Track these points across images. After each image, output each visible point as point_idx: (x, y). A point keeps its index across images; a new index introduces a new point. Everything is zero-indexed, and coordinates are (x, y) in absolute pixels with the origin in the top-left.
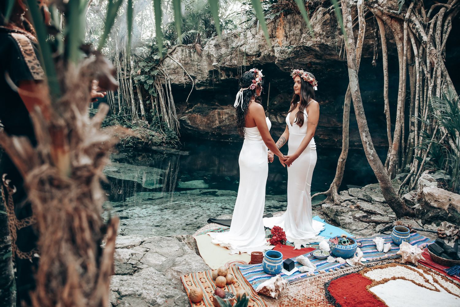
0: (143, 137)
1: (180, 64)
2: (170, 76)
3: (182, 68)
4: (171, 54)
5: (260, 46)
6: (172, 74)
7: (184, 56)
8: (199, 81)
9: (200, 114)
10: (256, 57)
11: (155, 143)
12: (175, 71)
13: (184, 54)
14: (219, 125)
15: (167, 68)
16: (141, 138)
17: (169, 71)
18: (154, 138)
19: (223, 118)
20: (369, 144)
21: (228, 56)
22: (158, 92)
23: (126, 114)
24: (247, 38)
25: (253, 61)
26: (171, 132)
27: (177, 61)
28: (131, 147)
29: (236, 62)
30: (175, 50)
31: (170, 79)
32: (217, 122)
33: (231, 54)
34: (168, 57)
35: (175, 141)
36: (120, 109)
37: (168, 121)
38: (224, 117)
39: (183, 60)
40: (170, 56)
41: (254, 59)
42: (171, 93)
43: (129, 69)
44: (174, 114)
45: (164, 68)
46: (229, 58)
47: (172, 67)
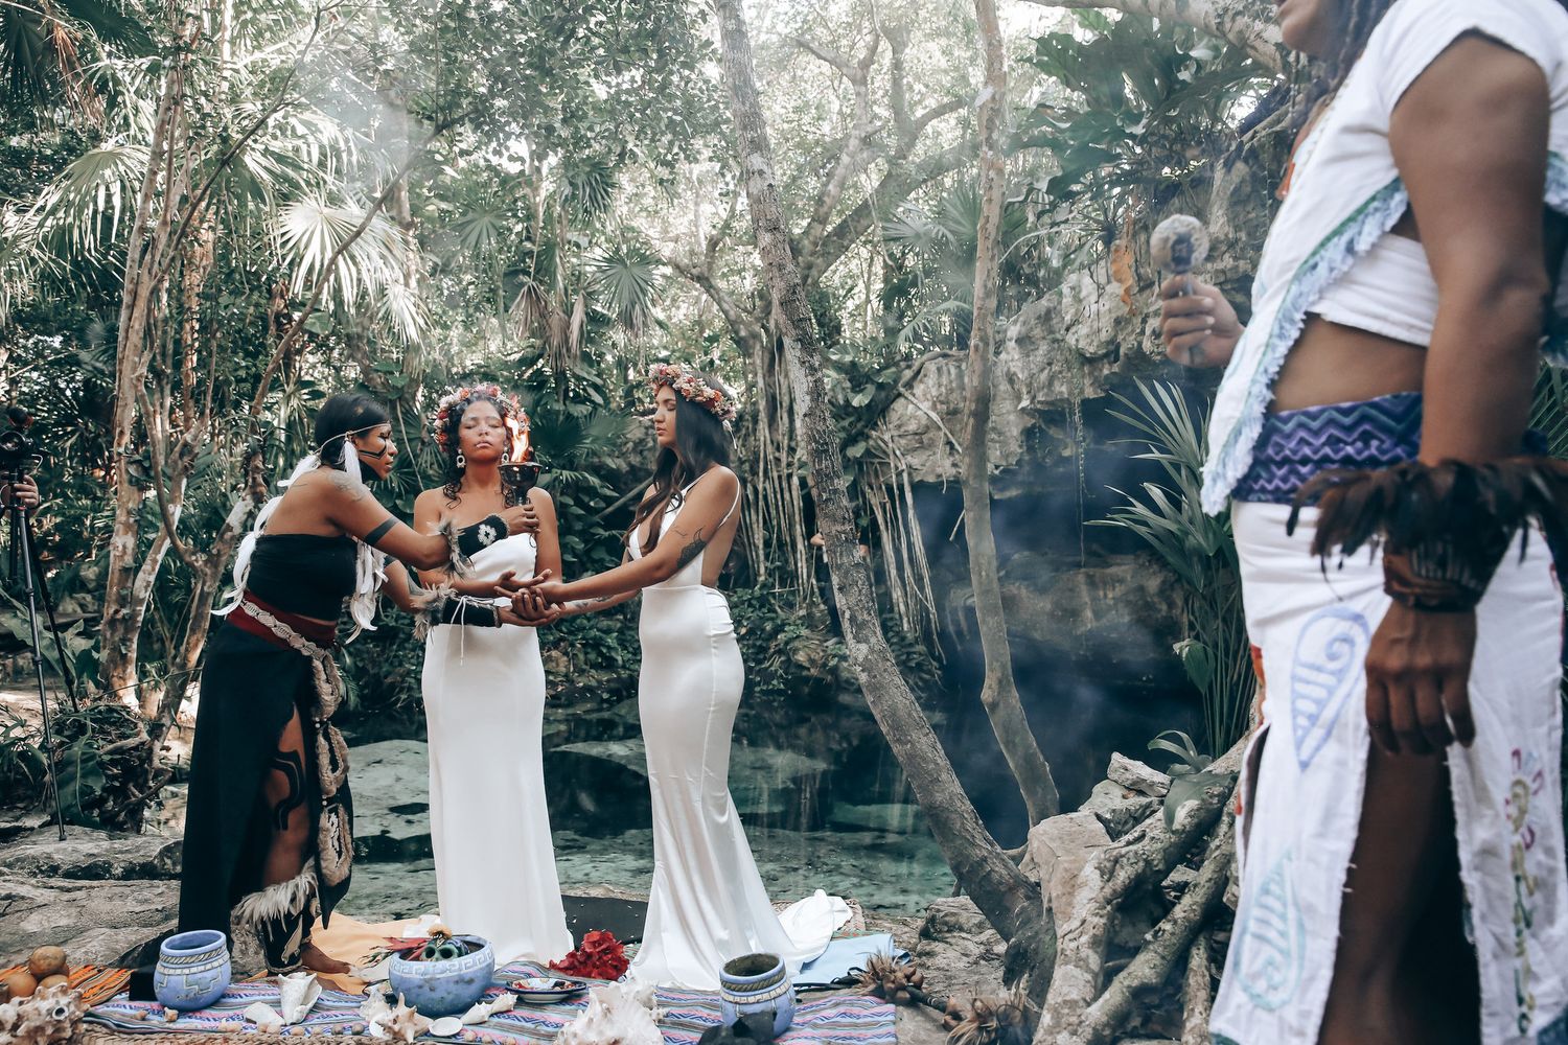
0: (812, 661)
1: (934, 416)
2: (909, 458)
3: (939, 428)
4: (909, 385)
5: (1118, 321)
6: (915, 449)
7: (943, 389)
8: (997, 467)
9: (1027, 587)
10: (1110, 364)
11: (848, 681)
12: (921, 439)
13: (944, 381)
14: (1095, 624)
15: (895, 433)
16: (807, 665)
17: (903, 442)
18: (845, 664)
19: (1105, 596)
20: (852, 619)
21: (1042, 370)
22: (872, 512)
23: (781, 586)
24: (1080, 301)
25: (1107, 377)
26: (911, 645)
27: (925, 406)
28: (779, 692)
29: (1064, 389)
30: (919, 372)
31: (910, 467)
32: (1089, 614)
33: (1050, 364)
34: (900, 395)
35: (921, 679)
36: (762, 570)
37: (902, 608)
38: (1110, 595)
39: (942, 403)
40: (907, 394)
41: (1106, 372)
42: (911, 513)
43: (793, 444)
44: (922, 589)
45: (884, 435)
46: (1044, 376)
47: (912, 427)
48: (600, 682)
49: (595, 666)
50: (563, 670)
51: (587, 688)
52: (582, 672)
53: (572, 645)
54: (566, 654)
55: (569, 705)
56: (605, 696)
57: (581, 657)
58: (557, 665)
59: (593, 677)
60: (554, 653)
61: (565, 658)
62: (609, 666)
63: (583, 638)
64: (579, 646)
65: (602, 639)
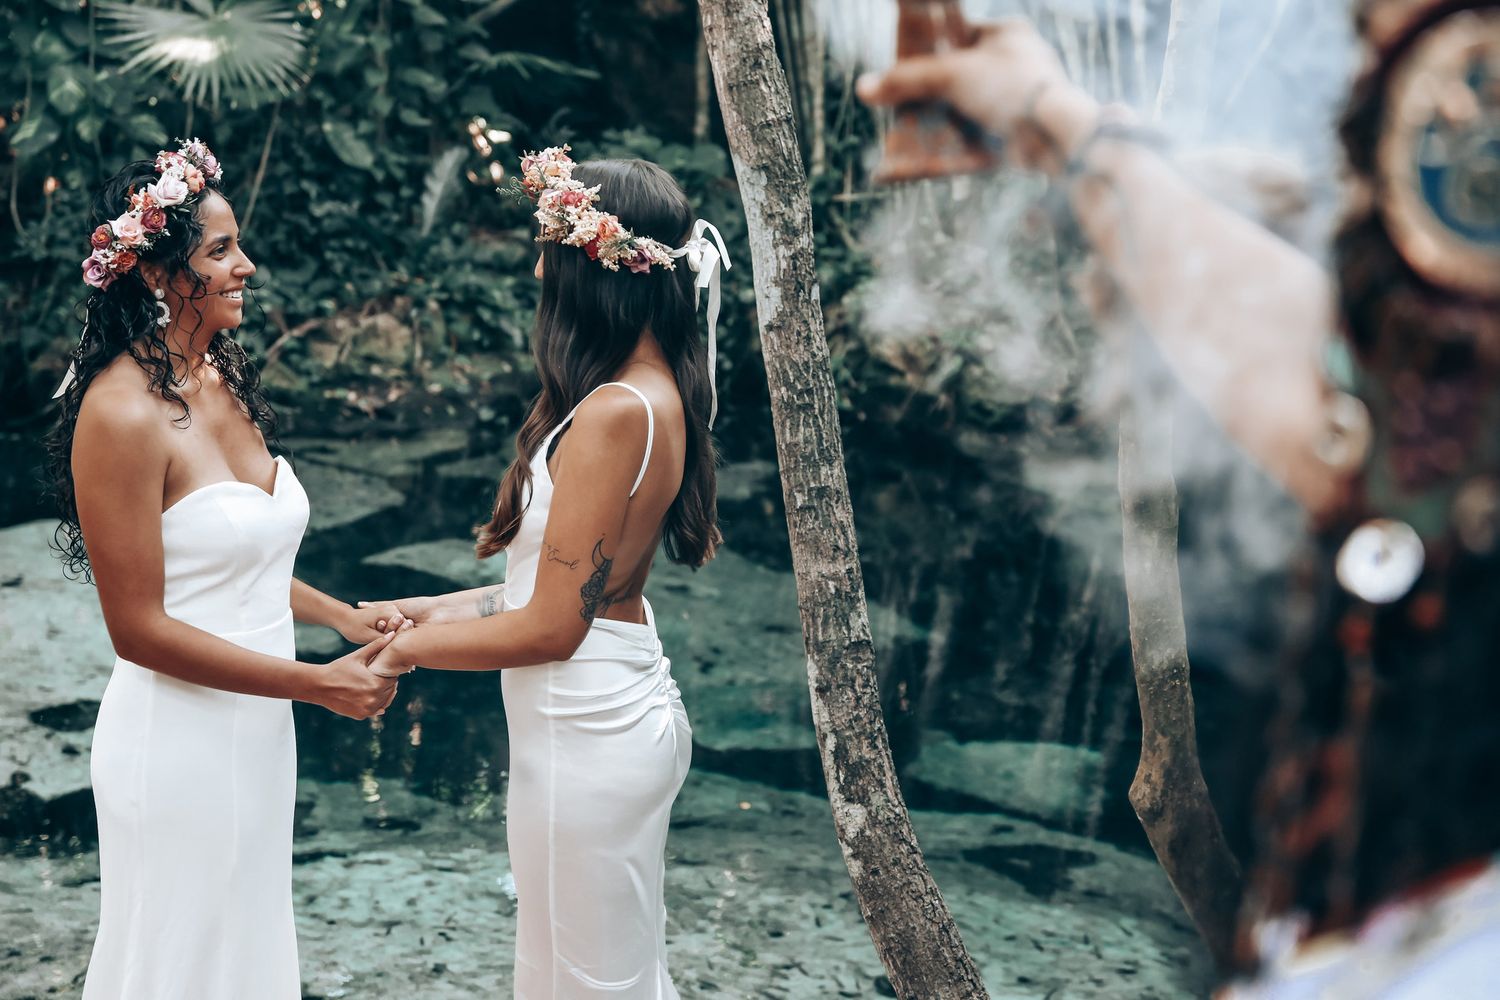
11: (979, 407)
20: (840, 753)
48: (474, 382)
49: (464, 347)
50: (399, 353)
51: (451, 396)
52: (439, 360)
53: (420, 304)
54: (406, 321)
55: (409, 435)
56: (486, 414)
57: (439, 327)
58: (389, 344)
59: (462, 370)
60: (383, 321)
61: (405, 331)
62: (496, 343)
63: (443, 288)
64: (433, 305)
65: (481, 290)
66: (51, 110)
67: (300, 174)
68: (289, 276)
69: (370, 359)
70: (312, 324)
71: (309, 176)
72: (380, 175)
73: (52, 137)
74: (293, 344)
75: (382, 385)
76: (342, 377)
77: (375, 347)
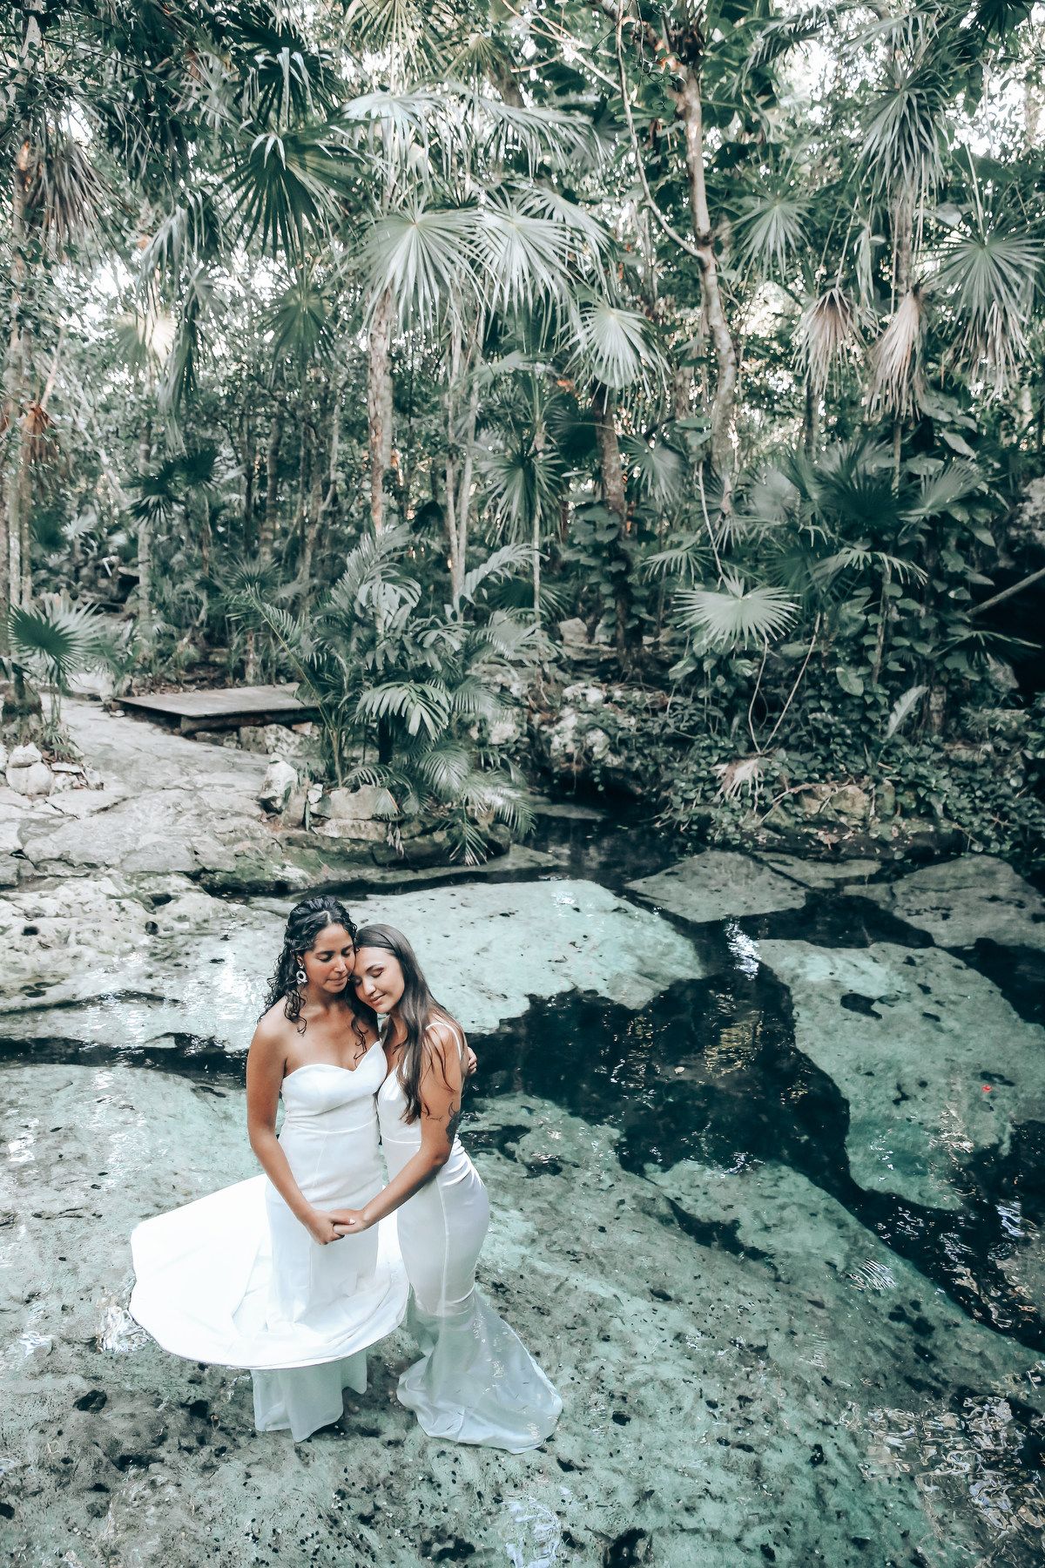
48: (903, 835)
49: (906, 813)
50: (859, 811)
51: (882, 843)
52: (886, 819)
53: (878, 782)
54: (866, 791)
55: (843, 861)
56: (899, 856)
57: (890, 798)
58: (853, 804)
59: (898, 827)
60: (852, 790)
61: (866, 797)
62: (928, 814)
63: (898, 774)
64: (887, 783)
65: (924, 777)
66: (693, 655)
67: (819, 697)
68: (796, 756)
69: (840, 812)
70: (806, 786)
71: (826, 698)
72: (869, 700)
73: (691, 669)
74: (790, 797)
75: (843, 828)
76: (820, 822)
77: (844, 805)
